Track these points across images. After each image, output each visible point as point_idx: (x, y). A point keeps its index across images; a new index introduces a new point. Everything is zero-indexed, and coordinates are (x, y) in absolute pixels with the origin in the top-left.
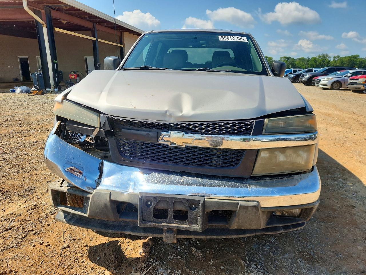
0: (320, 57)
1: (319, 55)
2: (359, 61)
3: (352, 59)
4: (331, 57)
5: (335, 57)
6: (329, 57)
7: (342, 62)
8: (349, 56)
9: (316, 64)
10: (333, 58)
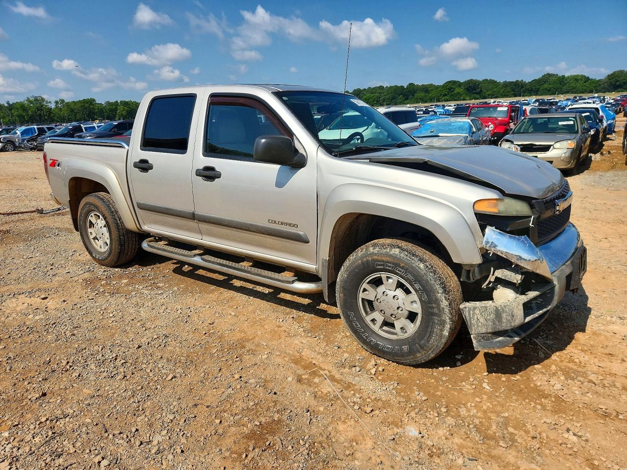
0: (31, 102)
1: (28, 98)
2: (98, 109)
3: (87, 105)
4: (50, 102)
5: (57, 102)
6: (47, 101)
7: (72, 110)
8: (80, 101)
9: (28, 115)
10: (55, 104)
